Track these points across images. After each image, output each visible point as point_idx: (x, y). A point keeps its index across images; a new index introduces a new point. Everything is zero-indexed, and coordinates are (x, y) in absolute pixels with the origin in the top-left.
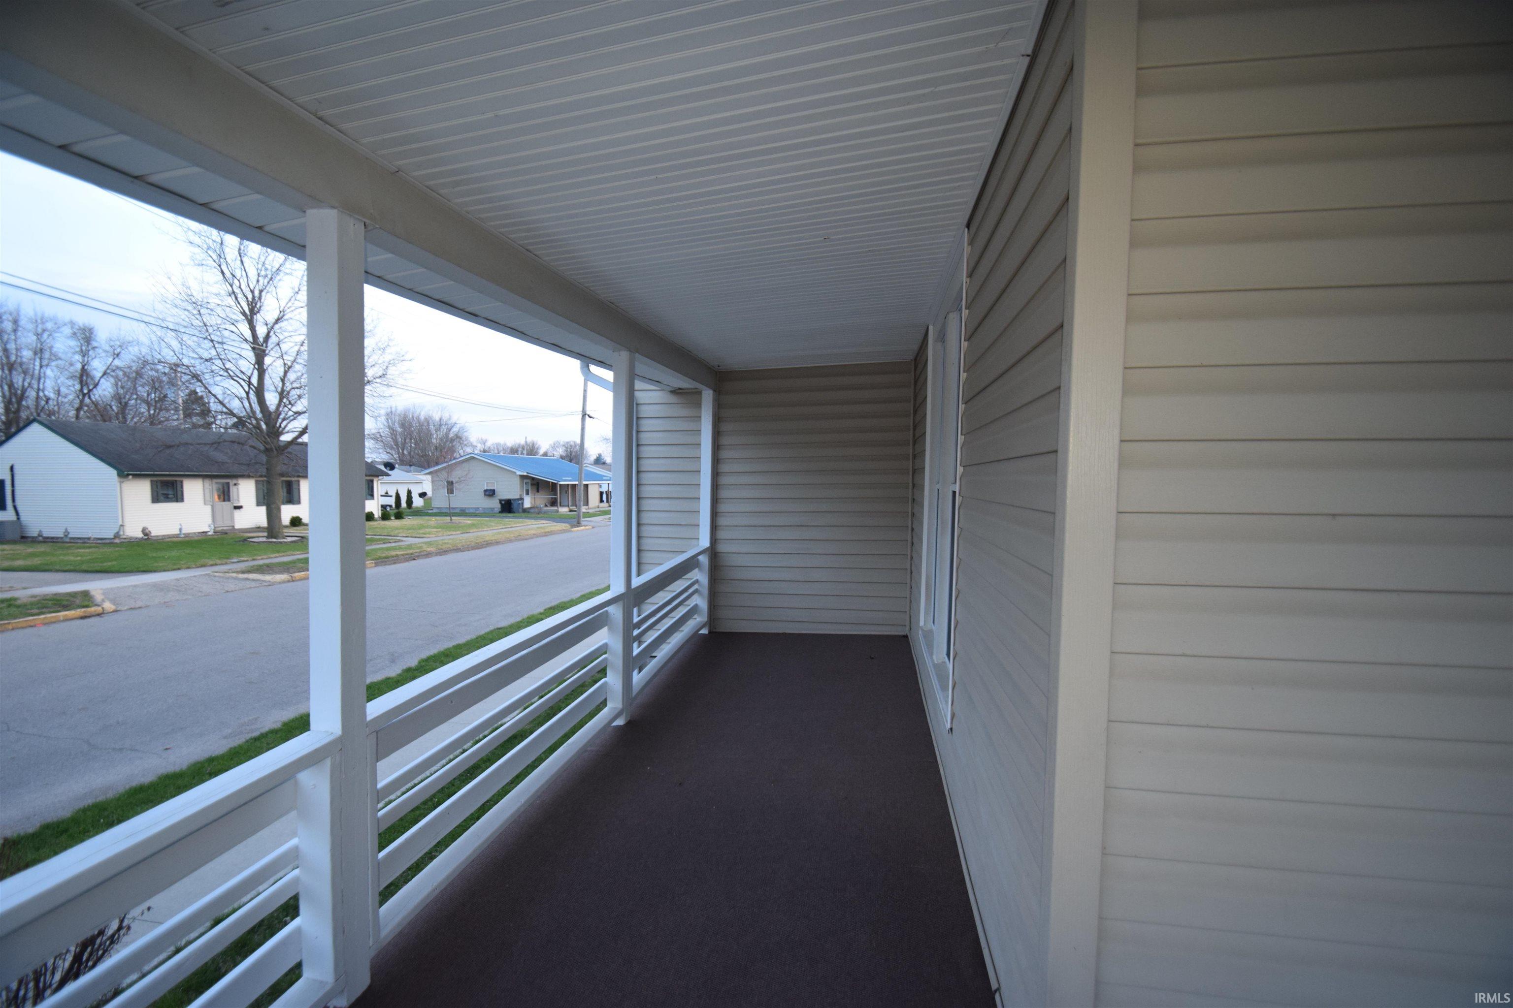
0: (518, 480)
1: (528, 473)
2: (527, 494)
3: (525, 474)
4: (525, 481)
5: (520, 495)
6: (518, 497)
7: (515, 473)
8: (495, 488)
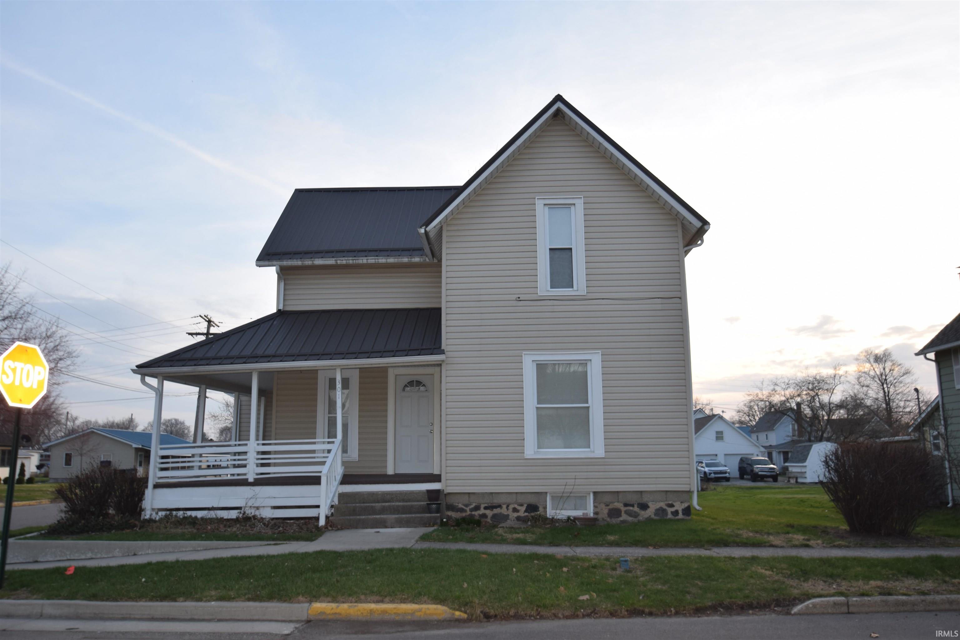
0: (133, 452)
1: (143, 446)
2: (140, 465)
3: (140, 446)
4: (140, 453)
5: (135, 466)
6: (132, 467)
7: (131, 446)
8: (111, 460)
